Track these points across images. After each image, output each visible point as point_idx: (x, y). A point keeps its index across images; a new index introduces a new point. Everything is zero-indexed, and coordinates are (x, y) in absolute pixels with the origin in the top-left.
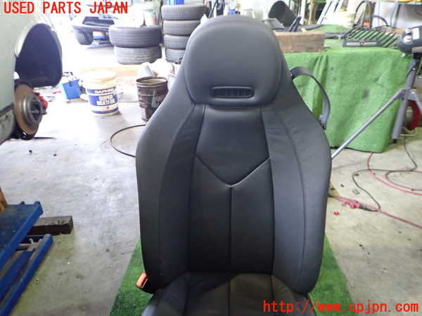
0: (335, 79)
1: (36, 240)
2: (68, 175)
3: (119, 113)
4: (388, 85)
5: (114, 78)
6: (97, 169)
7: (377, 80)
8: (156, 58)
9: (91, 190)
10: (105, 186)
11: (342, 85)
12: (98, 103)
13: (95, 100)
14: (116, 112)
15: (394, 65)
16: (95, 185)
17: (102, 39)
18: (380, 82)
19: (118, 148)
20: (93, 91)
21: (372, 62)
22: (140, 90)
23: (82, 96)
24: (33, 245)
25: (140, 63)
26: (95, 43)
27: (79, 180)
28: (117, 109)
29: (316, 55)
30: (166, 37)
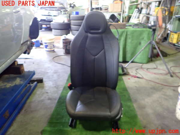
0: (130, 38)
1: (32, 83)
2: (39, 69)
3: (54, 52)
4: (147, 40)
5: (54, 39)
6: (49, 67)
7: (143, 39)
8: (68, 34)
9: (48, 73)
10: (52, 72)
11: (132, 40)
12: (48, 47)
13: (46, 46)
14: (54, 51)
15: (148, 34)
16: (49, 71)
17: (46, 28)
18: (144, 39)
19: (56, 61)
20: (46, 43)
21: (141, 33)
22: (63, 43)
23: (41, 46)
24: (32, 85)
25: (62, 36)
26: (43, 29)
27: (43, 70)
28: (54, 50)
29: (123, 30)
30: (72, 26)
